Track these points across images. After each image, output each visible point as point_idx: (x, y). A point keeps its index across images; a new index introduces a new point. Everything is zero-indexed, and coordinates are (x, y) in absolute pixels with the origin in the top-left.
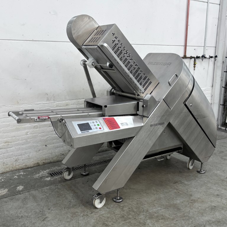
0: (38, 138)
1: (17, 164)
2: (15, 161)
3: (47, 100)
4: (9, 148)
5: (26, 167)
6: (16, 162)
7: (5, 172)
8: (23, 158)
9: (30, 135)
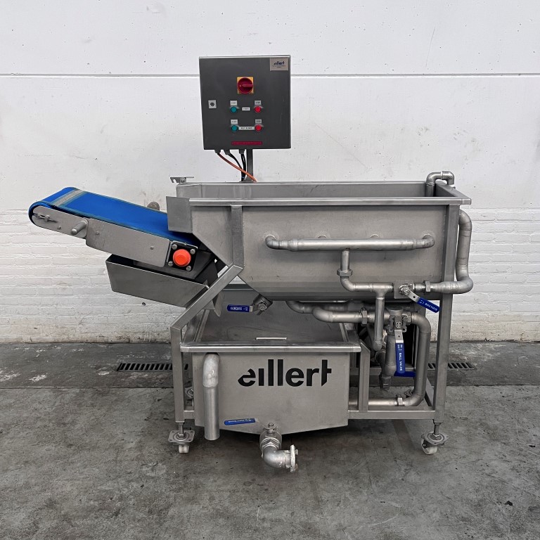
1: (83, 330)
4: (66, 295)
5: (102, 340)
6: (81, 326)
8: (95, 321)
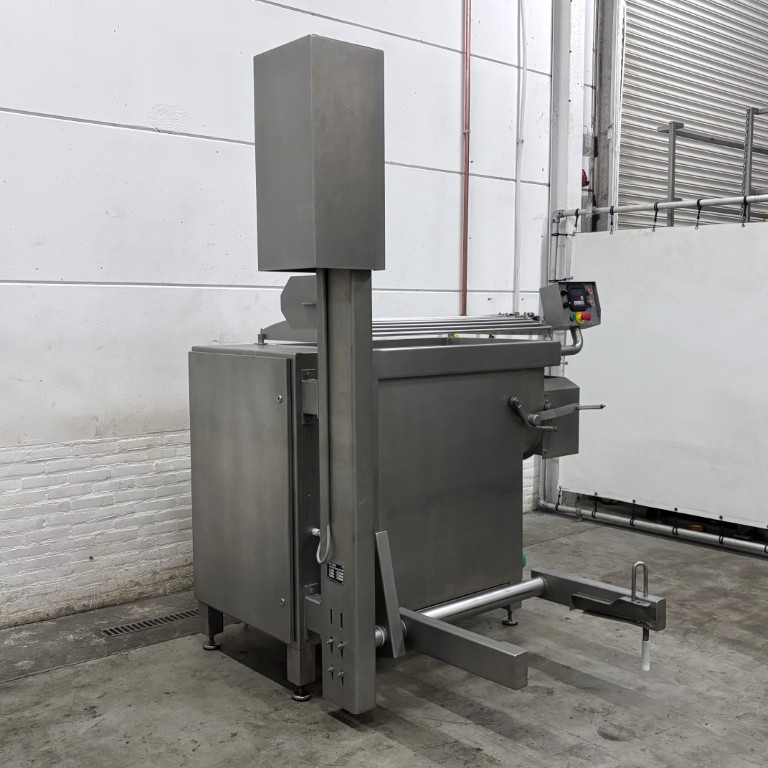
0: (70, 537)
3: (96, 434)
9: (49, 529)
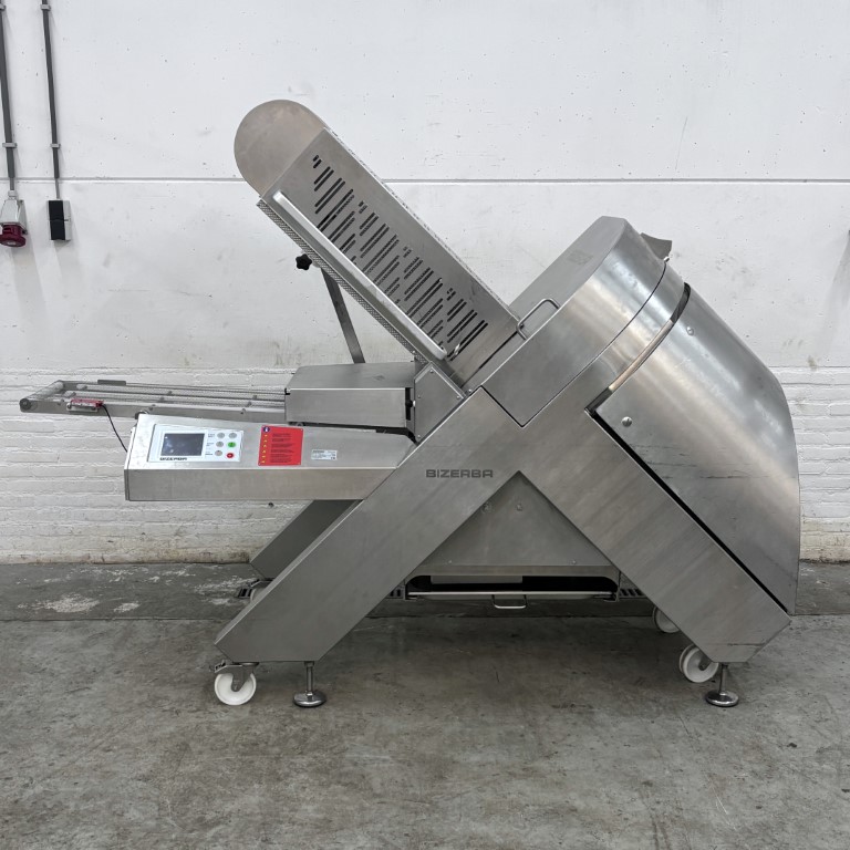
1: (181, 544)
2: (176, 534)
5: (207, 559)
6: (177, 537)
7: (145, 560)
8: (199, 531)
